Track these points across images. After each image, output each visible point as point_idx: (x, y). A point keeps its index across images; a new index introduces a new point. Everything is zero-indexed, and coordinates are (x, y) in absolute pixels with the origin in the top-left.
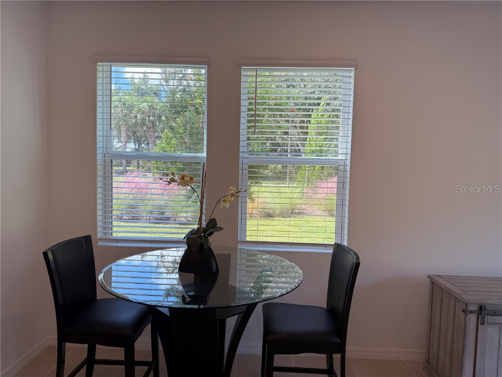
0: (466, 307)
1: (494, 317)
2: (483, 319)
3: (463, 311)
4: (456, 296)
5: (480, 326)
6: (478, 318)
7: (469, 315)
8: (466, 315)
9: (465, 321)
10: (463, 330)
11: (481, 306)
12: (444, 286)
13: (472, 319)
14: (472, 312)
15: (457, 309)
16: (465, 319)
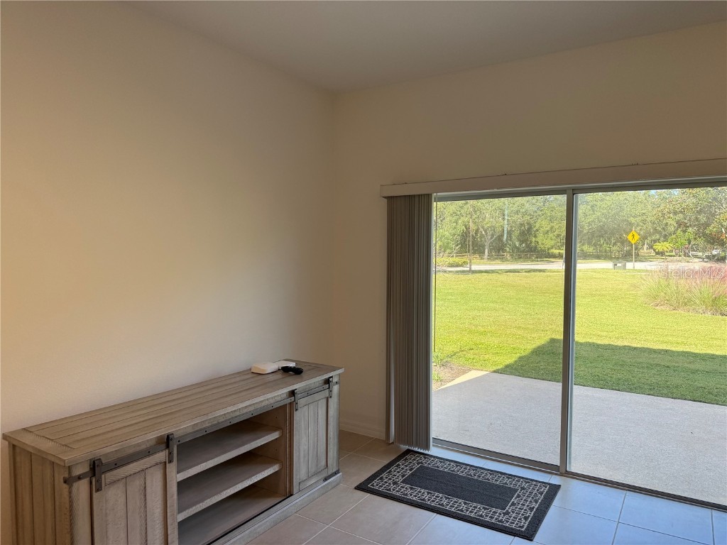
0: (70, 473)
1: (115, 472)
2: (99, 481)
3: (65, 482)
4: (53, 459)
5: (95, 495)
6: (91, 483)
7: (75, 485)
8: (71, 487)
9: (70, 497)
10: (68, 514)
11: (94, 462)
12: (33, 447)
13: (82, 488)
14: (79, 478)
15: (56, 481)
16: (70, 493)
